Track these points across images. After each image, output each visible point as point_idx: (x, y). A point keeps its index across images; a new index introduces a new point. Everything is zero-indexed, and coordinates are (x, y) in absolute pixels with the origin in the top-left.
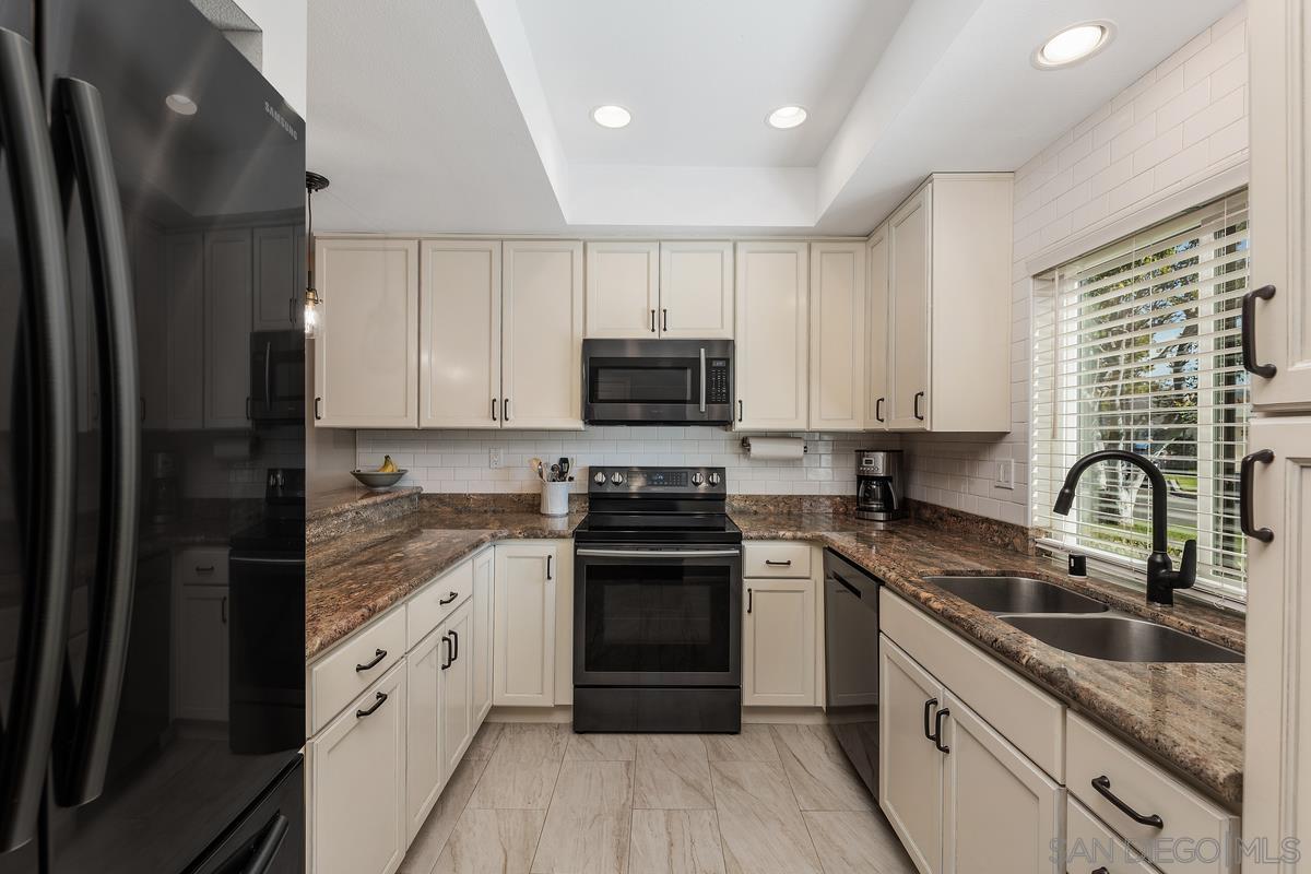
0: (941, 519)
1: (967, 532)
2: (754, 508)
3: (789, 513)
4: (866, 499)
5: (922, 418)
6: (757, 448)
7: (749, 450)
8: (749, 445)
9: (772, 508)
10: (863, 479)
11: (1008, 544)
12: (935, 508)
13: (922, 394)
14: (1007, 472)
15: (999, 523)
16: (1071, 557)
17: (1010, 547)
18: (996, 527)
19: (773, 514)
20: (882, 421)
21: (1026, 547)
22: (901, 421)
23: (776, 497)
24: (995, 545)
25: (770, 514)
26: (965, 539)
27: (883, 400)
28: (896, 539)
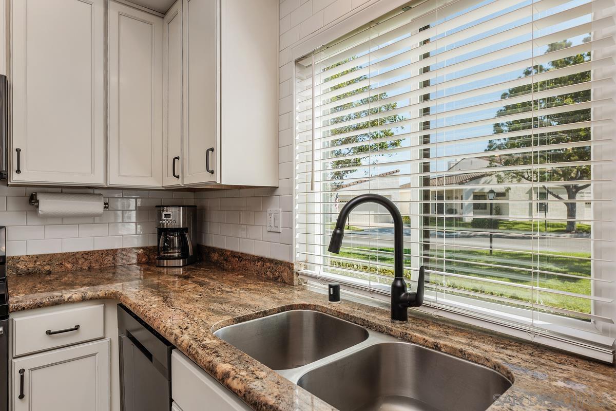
0: (226, 260)
1: (246, 269)
2: (47, 268)
3: (90, 269)
4: (165, 249)
5: (212, 172)
6: (47, 205)
7: (38, 207)
8: (38, 201)
9: (69, 266)
10: (163, 231)
11: (278, 277)
12: (222, 252)
13: (212, 150)
14: (276, 219)
15: (271, 261)
16: (330, 286)
17: (279, 280)
18: (268, 264)
19: (72, 272)
20: (178, 177)
21: (292, 279)
22: (195, 176)
23: (74, 254)
24: (268, 279)
25: (67, 271)
26: (246, 276)
27: (178, 158)
28: (190, 286)
